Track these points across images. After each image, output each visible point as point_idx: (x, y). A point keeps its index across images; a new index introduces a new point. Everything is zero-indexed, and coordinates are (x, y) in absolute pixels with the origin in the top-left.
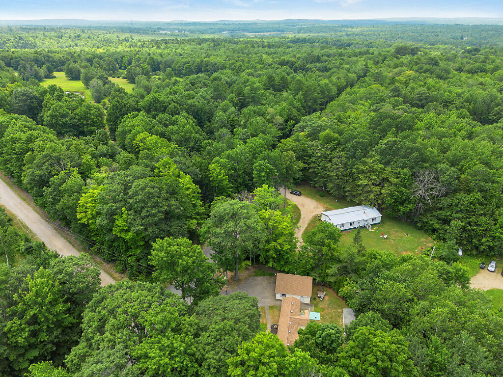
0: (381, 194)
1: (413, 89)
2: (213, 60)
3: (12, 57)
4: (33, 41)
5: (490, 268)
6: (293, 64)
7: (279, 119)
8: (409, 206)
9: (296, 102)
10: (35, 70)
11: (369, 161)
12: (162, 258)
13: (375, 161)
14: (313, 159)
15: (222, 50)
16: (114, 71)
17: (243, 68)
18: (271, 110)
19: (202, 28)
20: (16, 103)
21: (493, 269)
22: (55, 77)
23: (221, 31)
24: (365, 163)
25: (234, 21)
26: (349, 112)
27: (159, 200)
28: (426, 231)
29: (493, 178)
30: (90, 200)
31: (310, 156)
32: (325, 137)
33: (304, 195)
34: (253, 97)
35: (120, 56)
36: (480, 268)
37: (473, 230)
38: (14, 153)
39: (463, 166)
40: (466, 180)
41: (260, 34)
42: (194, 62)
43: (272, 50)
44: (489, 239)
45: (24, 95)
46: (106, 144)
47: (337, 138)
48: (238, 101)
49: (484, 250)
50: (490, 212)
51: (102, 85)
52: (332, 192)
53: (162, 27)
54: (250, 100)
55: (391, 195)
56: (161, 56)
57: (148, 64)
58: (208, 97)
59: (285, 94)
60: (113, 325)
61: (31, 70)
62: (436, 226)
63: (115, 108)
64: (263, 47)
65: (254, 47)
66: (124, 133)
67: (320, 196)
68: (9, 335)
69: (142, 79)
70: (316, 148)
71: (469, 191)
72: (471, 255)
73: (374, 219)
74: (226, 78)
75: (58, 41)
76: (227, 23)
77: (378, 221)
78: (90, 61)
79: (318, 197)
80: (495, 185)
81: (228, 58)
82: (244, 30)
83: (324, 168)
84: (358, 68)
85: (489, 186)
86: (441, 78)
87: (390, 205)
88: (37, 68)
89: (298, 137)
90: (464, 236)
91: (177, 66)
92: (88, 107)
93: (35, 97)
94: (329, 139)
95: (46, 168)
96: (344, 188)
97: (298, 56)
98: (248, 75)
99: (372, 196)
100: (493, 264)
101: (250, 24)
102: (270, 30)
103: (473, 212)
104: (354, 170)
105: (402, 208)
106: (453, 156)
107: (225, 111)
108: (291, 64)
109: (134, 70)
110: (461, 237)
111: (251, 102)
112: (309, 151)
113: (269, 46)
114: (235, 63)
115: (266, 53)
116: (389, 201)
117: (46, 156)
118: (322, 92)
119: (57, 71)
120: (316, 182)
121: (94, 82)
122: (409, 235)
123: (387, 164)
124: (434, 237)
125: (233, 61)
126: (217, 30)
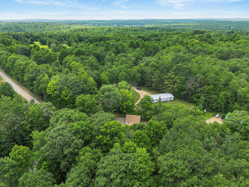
0: (174, 87)
1: (196, 47)
2: (107, 36)
3: (15, 35)
4: (23, 28)
5: (216, 116)
6: (144, 38)
7: (134, 59)
8: (185, 92)
9: (142, 52)
10: (26, 40)
11: (169, 74)
12: (80, 101)
13: (171, 74)
14: (146, 74)
15: (112, 32)
16: (61, 41)
17: (121, 39)
18: (129, 55)
19: (104, 23)
20: (19, 52)
21: (218, 116)
22: (34, 43)
23: (113, 24)
24: (167, 75)
25: (119, 20)
26: (164, 56)
27: (80, 84)
28: (192, 103)
29: (218, 79)
30: (52, 85)
31: (145, 73)
32: (151, 65)
33: (143, 90)
34: (123, 50)
35: (64, 35)
36: (213, 116)
37: (210, 101)
38: (20, 70)
39: (207, 75)
40: (207, 80)
41: (132, 26)
42: (98, 37)
43: (136, 32)
44: (216, 104)
45: (22, 49)
46: (58, 67)
47: (156, 65)
48: (116, 52)
49: (214, 109)
50: (217, 93)
51: (56, 46)
52: (154, 88)
53: (85, 23)
54: (121, 51)
55: (177, 87)
56: (84, 35)
57: (77, 38)
58: (103, 50)
59: (138, 49)
60: (61, 120)
61: (24, 40)
62: (196, 100)
63: (62, 54)
64: (132, 31)
65: (127, 31)
66: (66, 62)
67: (149, 90)
68: (23, 126)
69: (75, 44)
70: (148, 70)
71: (209, 85)
72: (209, 112)
73: (170, 98)
74: (112, 43)
75: (35, 29)
76: (116, 21)
77: (172, 99)
78: (51, 37)
79: (149, 91)
80: (219, 82)
81: (114, 35)
82: (124, 24)
83: (151, 78)
84: (174, 39)
85: (216, 82)
86: (210, 43)
87: (177, 92)
88: (27, 39)
89: (140, 65)
90: (206, 103)
91: (91, 39)
92: (50, 54)
93: (27, 50)
94: (153, 66)
95: (34, 74)
96: (159, 86)
97: (147, 34)
98: (123, 42)
99: (170, 88)
100: (218, 114)
101: (127, 21)
102: (136, 24)
103: (210, 93)
104: (163, 78)
105: (182, 93)
106: (203, 71)
107: (110, 55)
108: (143, 38)
109: (71, 40)
110: (205, 104)
111: (122, 52)
112: (145, 71)
113: (135, 31)
114: (117, 37)
115: (133, 33)
116: (176, 90)
117: (34, 69)
118: (154, 49)
119: (35, 41)
120: (148, 84)
121: (52, 45)
122: (185, 104)
123: (176, 75)
124: (195, 105)
125: (116, 36)
126: (111, 24)
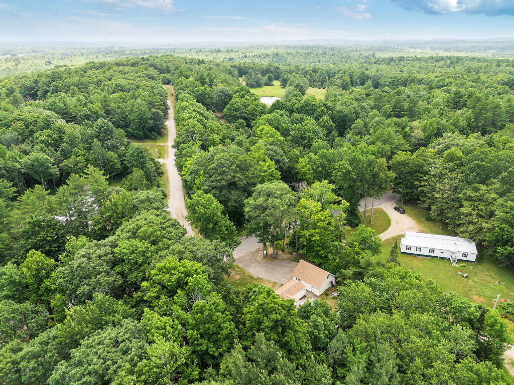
7: (420, 134)
11: (483, 187)
14: (426, 177)
22: (273, 85)
31: (426, 173)
32: (449, 155)
33: (408, 214)
47: (461, 158)
70: (435, 166)
73: (465, 255)
77: (472, 258)
79: (423, 219)
87: (489, 242)
89: (423, 153)
93: (228, 95)
95: (182, 138)
96: (448, 214)
104: (461, 195)
105: (499, 250)
112: (424, 168)
117: (186, 130)
